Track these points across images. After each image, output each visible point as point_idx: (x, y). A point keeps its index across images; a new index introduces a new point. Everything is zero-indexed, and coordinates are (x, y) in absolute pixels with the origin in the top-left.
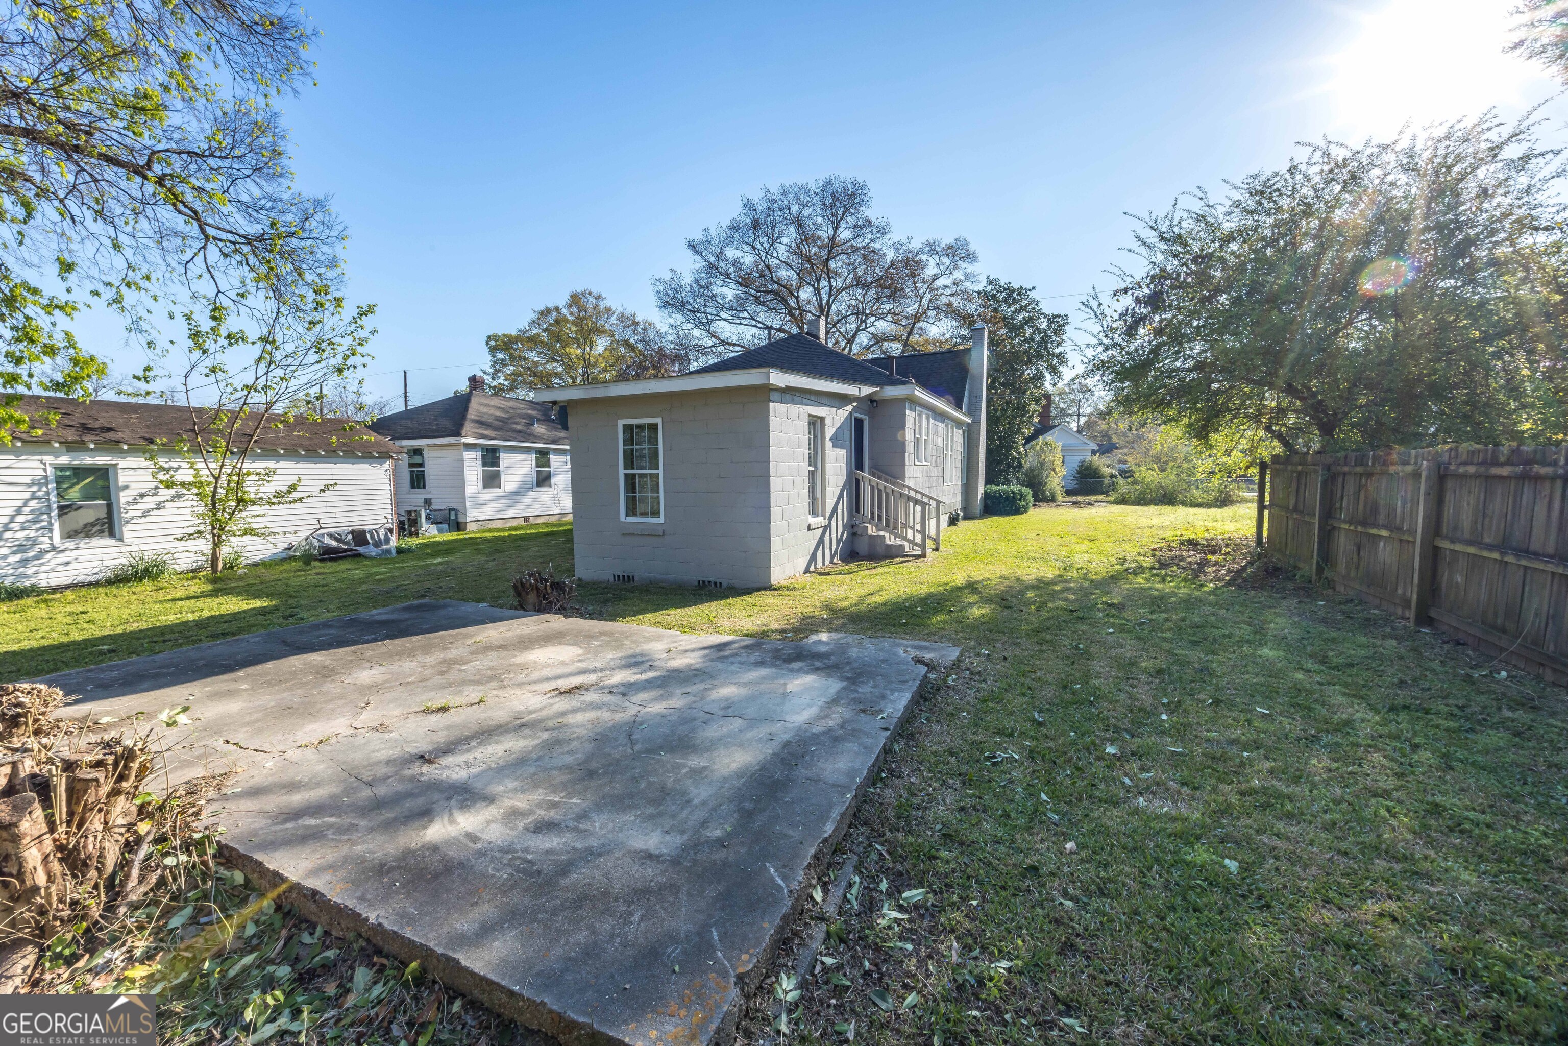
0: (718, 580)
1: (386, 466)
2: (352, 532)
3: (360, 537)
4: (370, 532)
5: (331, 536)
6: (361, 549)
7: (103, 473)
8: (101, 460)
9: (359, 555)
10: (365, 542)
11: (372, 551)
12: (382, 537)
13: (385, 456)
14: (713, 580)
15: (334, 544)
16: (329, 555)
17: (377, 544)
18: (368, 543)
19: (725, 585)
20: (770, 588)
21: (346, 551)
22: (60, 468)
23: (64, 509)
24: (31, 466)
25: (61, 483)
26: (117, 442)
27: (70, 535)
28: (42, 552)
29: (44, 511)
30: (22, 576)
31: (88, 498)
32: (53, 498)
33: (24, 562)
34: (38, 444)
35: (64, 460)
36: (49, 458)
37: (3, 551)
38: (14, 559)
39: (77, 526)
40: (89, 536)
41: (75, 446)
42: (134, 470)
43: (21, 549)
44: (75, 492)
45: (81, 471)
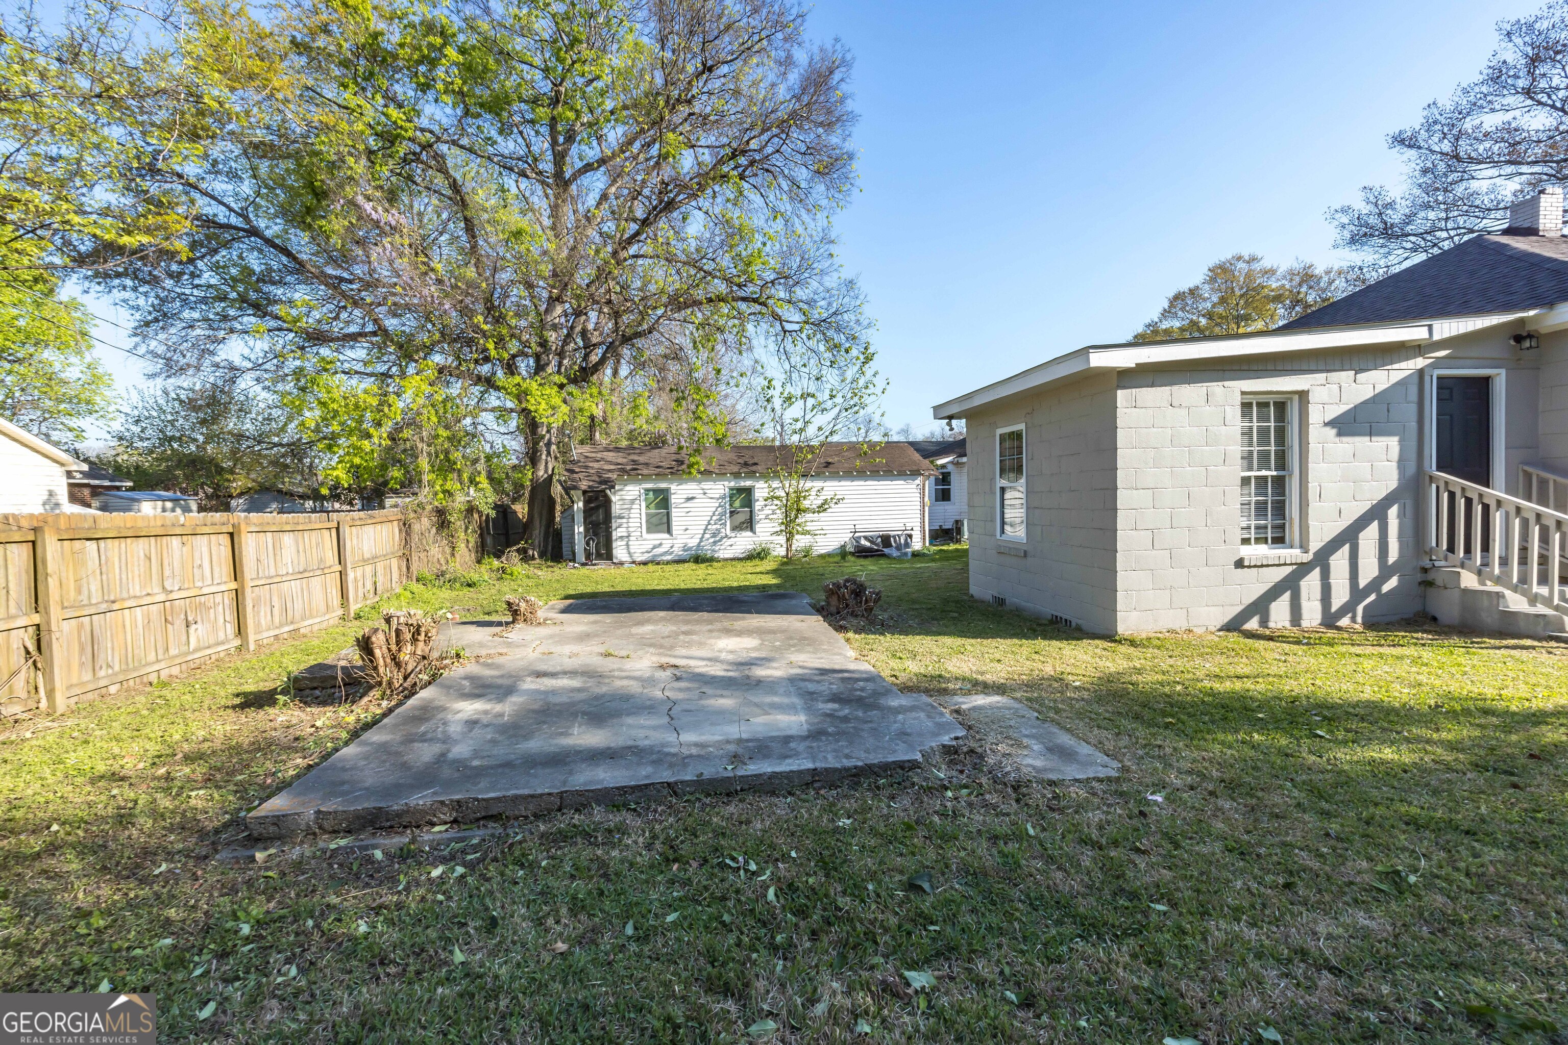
0: (1068, 618)
1: (917, 482)
2: (881, 537)
3: (886, 540)
4: (894, 537)
5: (866, 538)
6: (886, 550)
7: (749, 491)
8: (748, 483)
9: (884, 555)
10: (890, 546)
11: (895, 553)
12: (902, 541)
13: (915, 473)
14: (1064, 617)
15: (868, 544)
16: (862, 553)
17: (898, 548)
18: (891, 546)
19: (1073, 624)
20: (1110, 636)
21: (877, 551)
22: (731, 489)
23: (732, 513)
24: (719, 488)
25: (731, 497)
26: (755, 472)
27: (734, 529)
28: (722, 538)
29: (723, 514)
30: (713, 551)
31: (742, 506)
32: (728, 507)
33: (715, 543)
34: (721, 475)
35: (732, 484)
36: (726, 483)
37: (707, 536)
38: (712, 540)
39: (737, 523)
40: (741, 530)
41: (737, 475)
42: (761, 489)
43: (714, 535)
44: (737, 504)
45: (740, 490)
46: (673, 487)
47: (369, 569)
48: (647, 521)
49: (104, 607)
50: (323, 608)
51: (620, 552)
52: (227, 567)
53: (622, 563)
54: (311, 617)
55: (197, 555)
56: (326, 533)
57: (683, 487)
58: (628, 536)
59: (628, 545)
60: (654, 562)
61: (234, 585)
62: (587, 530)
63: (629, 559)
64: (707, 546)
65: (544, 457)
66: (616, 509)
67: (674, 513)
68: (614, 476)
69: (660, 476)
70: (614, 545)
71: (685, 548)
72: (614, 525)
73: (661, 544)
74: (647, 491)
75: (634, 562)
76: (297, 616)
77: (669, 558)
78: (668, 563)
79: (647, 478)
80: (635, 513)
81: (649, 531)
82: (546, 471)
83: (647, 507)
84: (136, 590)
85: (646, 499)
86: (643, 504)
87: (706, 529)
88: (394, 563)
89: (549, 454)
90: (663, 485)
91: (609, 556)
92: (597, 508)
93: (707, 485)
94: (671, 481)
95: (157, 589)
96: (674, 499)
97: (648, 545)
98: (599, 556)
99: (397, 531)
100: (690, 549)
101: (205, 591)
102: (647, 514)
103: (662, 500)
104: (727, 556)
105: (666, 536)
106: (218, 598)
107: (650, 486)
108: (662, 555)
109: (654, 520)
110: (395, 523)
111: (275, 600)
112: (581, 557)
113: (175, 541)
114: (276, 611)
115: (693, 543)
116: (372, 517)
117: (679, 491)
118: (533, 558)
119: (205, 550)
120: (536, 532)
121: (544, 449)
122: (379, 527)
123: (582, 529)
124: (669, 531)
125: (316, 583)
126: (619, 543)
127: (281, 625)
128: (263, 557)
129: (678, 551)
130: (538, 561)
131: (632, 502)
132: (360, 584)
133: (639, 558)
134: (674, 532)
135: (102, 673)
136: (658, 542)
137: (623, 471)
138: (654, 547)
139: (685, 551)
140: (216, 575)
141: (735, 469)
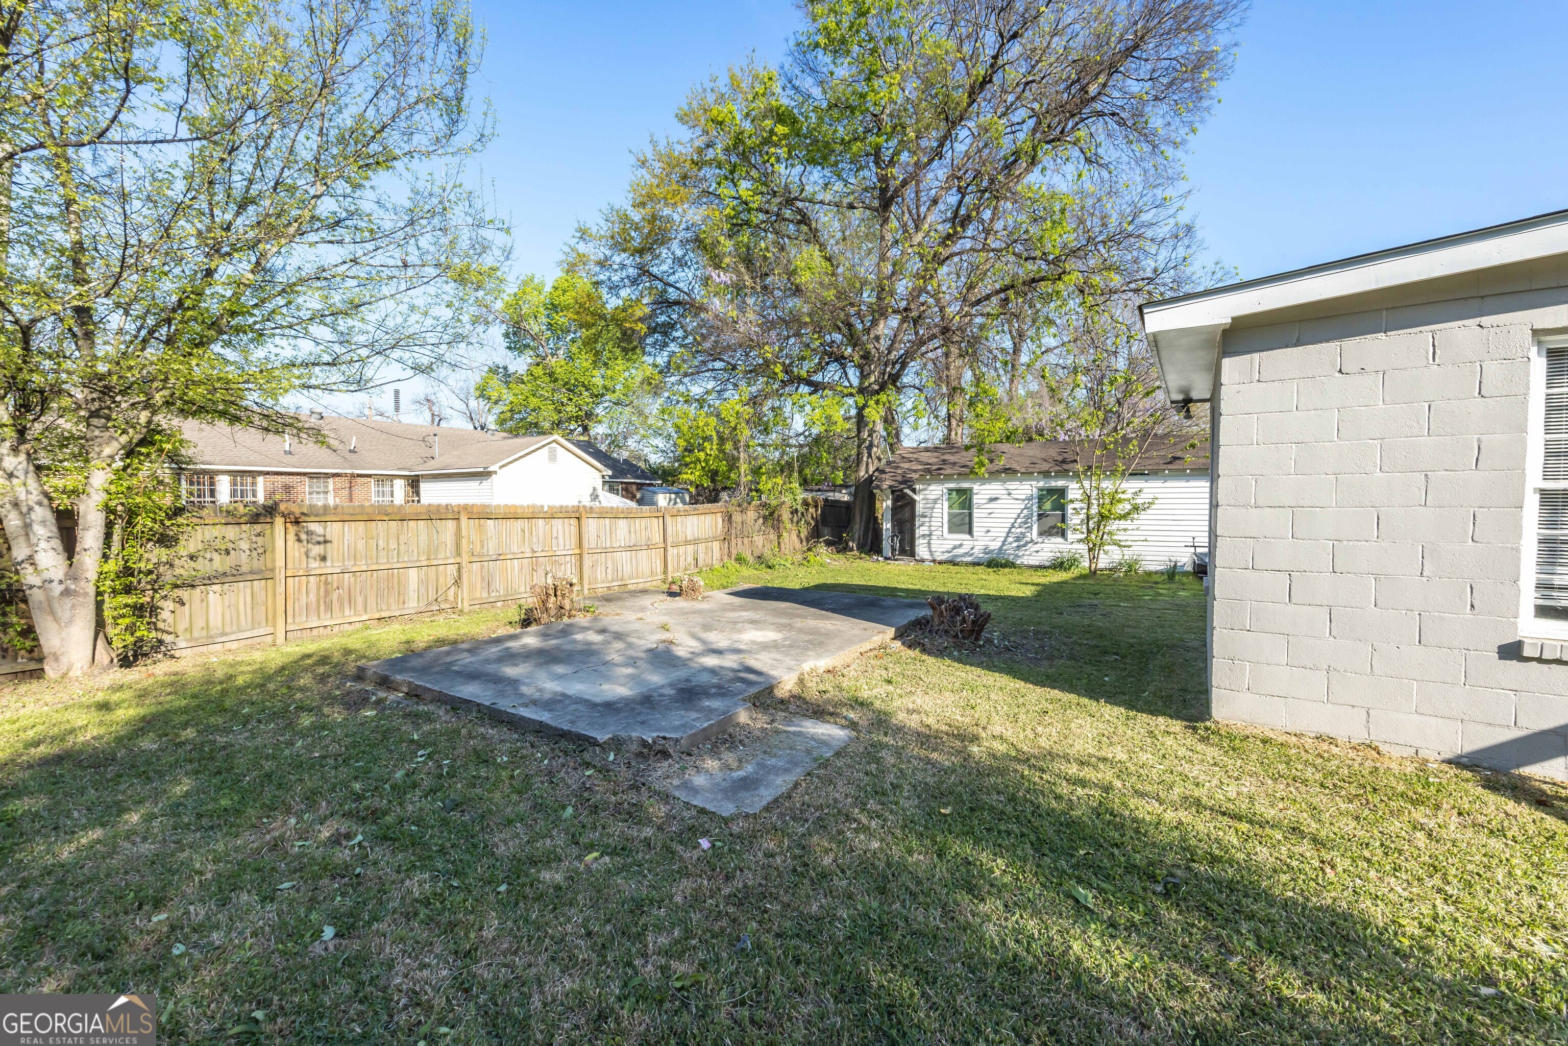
7: (1062, 492)
8: (1060, 483)
22: (1040, 489)
23: (1040, 516)
24: (1027, 489)
25: (1041, 499)
26: (1067, 471)
27: (1041, 534)
28: (1027, 543)
29: (1030, 516)
30: (1017, 556)
31: (1054, 509)
32: (1035, 508)
33: (1019, 547)
34: (1027, 475)
35: (1041, 484)
36: (1034, 483)
37: (1010, 539)
38: (1015, 544)
39: (1046, 528)
40: (1051, 535)
41: (1046, 474)
42: (1074, 491)
43: (1018, 539)
44: (1048, 505)
45: (1051, 491)
46: (976, 487)
47: (690, 548)
48: (949, 521)
49: (494, 557)
50: (649, 573)
51: (921, 550)
52: (574, 541)
53: (923, 561)
54: (637, 577)
55: (555, 531)
56: (655, 520)
57: (987, 486)
58: (930, 535)
59: (929, 544)
60: (953, 562)
61: (577, 551)
62: (893, 526)
63: (930, 558)
64: (1010, 549)
65: (865, 459)
66: (920, 508)
67: (976, 513)
68: (915, 476)
69: (962, 476)
70: (917, 542)
71: (986, 551)
72: (917, 524)
73: (961, 545)
74: (951, 490)
75: (934, 561)
76: (626, 576)
77: (969, 559)
78: (967, 564)
79: (949, 478)
80: (937, 512)
81: (951, 531)
82: (867, 472)
83: (950, 507)
84: (515, 549)
85: (949, 499)
86: (946, 504)
87: (1009, 532)
88: (716, 545)
89: (870, 456)
90: (965, 485)
91: (912, 554)
92: (902, 507)
93: (1012, 485)
94: (974, 481)
95: (528, 550)
96: (976, 499)
97: (948, 545)
98: (903, 552)
99: (720, 521)
100: (991, 551)
101: (558, 553)
102: (950, 514)
103: (964, 499)
104: (1032, 563)
105: (967, 537)
106: (568, 558)
107: (952, 485)
108: (962, 556)
109: (957, 520)
110: (719, 515)
111: (609, 565)
112: (887, 552)
113: (541, 522)
114: (609, 571)
115: (995, 545)
116: (695, 509)
117: (982, 492)
118: (852, 550)
119: (560, 528)
120: (857, 527)
121: (866, 451)
122: (703, 517)
123: (889, 526)
124: (970, 532)
125: (643, 555)
126: (921, 541)
127: (613, 581)
128: (602, 534)
129: (978, 553)
130: (855, 552)
131: (935, 501)
132: (682, 559)
133: (939, 558)
134: (975, 534)
135: (493, 594)
136: (958, 543)
137: (929, 471)
138: (955, 548)
139: (986, 553)
140: (567, 544)
141: (1045, 467)
